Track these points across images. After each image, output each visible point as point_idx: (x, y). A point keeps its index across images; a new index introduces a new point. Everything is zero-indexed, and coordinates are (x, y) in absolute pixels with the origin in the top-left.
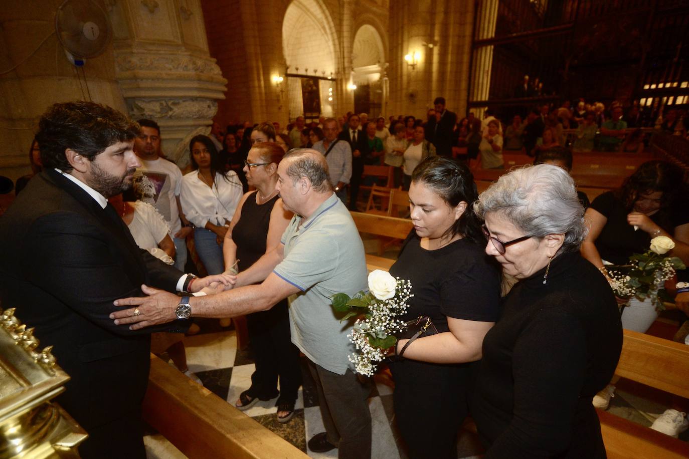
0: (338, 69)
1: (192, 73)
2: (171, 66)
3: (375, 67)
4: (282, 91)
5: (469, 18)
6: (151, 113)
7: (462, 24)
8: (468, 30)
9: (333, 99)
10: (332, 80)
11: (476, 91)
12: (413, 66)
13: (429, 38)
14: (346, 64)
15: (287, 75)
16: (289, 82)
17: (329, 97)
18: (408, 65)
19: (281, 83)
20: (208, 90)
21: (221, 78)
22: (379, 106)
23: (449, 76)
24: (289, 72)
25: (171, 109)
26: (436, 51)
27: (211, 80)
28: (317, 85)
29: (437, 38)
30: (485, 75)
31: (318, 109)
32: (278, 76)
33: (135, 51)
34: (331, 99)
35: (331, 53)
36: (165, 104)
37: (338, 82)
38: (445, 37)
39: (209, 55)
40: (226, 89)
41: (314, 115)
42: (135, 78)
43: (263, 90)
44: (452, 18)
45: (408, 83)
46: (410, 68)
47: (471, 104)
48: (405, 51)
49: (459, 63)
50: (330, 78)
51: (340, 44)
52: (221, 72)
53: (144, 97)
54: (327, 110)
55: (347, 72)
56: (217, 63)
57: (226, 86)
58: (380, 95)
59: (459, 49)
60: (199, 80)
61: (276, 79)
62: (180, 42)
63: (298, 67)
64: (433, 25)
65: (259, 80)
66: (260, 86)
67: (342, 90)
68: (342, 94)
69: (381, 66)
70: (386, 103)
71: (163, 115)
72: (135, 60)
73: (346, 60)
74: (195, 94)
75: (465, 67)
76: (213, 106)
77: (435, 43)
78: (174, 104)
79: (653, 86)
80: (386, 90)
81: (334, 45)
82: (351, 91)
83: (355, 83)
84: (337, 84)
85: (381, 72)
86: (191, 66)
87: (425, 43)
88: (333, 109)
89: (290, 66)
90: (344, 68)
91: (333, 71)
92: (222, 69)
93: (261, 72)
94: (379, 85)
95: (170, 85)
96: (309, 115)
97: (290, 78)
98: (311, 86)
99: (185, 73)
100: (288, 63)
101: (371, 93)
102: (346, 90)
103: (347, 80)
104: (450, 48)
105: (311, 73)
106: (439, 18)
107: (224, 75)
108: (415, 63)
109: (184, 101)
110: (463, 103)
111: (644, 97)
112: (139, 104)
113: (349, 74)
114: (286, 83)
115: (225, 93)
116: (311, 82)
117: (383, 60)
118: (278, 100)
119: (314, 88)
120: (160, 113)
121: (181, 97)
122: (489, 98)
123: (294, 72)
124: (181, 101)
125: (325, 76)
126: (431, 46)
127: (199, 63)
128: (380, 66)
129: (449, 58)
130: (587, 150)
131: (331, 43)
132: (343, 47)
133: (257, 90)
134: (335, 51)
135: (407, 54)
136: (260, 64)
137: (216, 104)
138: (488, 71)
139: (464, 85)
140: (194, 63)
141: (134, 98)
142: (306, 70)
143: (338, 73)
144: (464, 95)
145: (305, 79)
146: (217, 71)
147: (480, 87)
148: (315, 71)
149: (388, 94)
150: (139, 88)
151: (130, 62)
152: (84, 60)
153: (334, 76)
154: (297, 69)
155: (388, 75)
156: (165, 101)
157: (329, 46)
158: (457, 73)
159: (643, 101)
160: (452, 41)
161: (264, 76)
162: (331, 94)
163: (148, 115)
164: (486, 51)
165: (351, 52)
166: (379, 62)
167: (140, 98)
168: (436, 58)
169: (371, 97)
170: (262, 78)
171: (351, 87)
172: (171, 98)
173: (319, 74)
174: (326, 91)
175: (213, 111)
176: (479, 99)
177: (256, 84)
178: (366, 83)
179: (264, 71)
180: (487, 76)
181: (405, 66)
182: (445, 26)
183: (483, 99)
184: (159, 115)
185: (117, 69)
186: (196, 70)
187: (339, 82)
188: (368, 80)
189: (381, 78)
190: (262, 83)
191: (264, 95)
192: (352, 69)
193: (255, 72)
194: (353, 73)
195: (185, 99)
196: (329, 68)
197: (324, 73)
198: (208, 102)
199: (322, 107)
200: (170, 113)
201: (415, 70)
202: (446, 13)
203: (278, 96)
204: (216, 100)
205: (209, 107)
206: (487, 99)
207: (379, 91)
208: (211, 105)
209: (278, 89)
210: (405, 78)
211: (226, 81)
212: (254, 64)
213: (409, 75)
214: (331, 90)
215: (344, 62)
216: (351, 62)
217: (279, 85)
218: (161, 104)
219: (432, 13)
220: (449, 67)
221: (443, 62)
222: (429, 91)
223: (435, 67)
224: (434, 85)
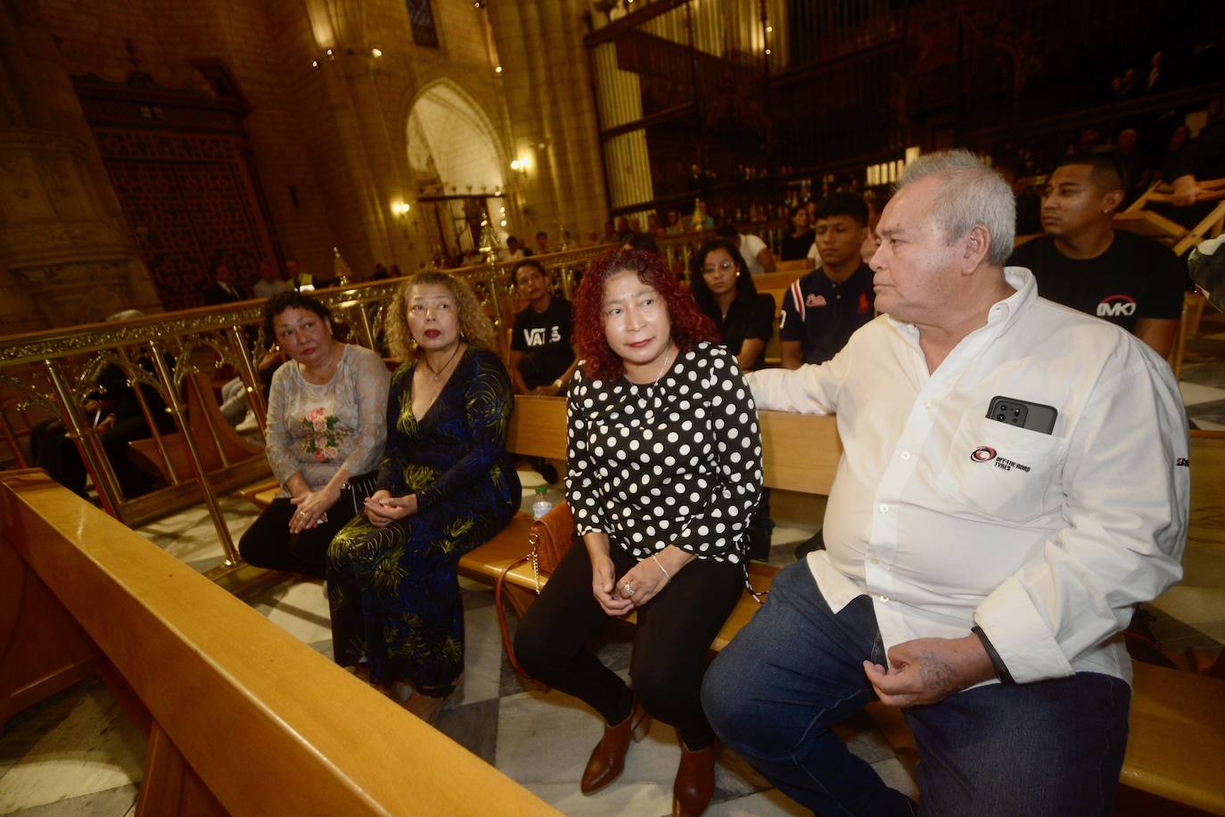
4: (415, 223)
5: (586, 104)
7: (578, 114)
8: (588, 120)
13: (537, 137)
15: (424, 200)
19: (408, 213)
23: (574, 180)
26: (551, 151)
29: (548, 136)
32: (401, 203)
37: (509, 198)
38: (558, 132)
43: (383, 226)
44: (564, 108)
49: (585, 162)
50: (498, 193)
59: (581, 145)
61: (397, 208)
64: (540, 120)
65: (375, 213)
66: (377, 221)
75: (595, 167)
77: (546, 142)
87: (532, 144)
91: (501, 184)
93: (377, 202)
104: (569, 145)
106: (546, 111)
108: (527, 169)
110: (603, 213)
118: (407, 236)
126: (542, 146)
129: (571, 158)
131: (491, 146)
133: (375, 227)
136: (374, 191)
139: (599, 189)
144: (601, 202)
147: (623, 189)
157: (490, 150)
158: (586, 175)
160: (570, 137)
161: (382, 207)
164: (620, 142)
168: (552, 161)
170: (379, 209)
177: (372, 218)
179: (381, 200)
182: (556, 118)
190: (381, 216)
191: (385, 234)
202: (554, 103)
203: (405, 231)
209: (406, 222)
212: (366, 193)
217: (406, 217)
219: (535, 106)
220: (573, 170)
221: (562, 164)
222: (553, 203)
223: (554, 171)
224: (558, 194)
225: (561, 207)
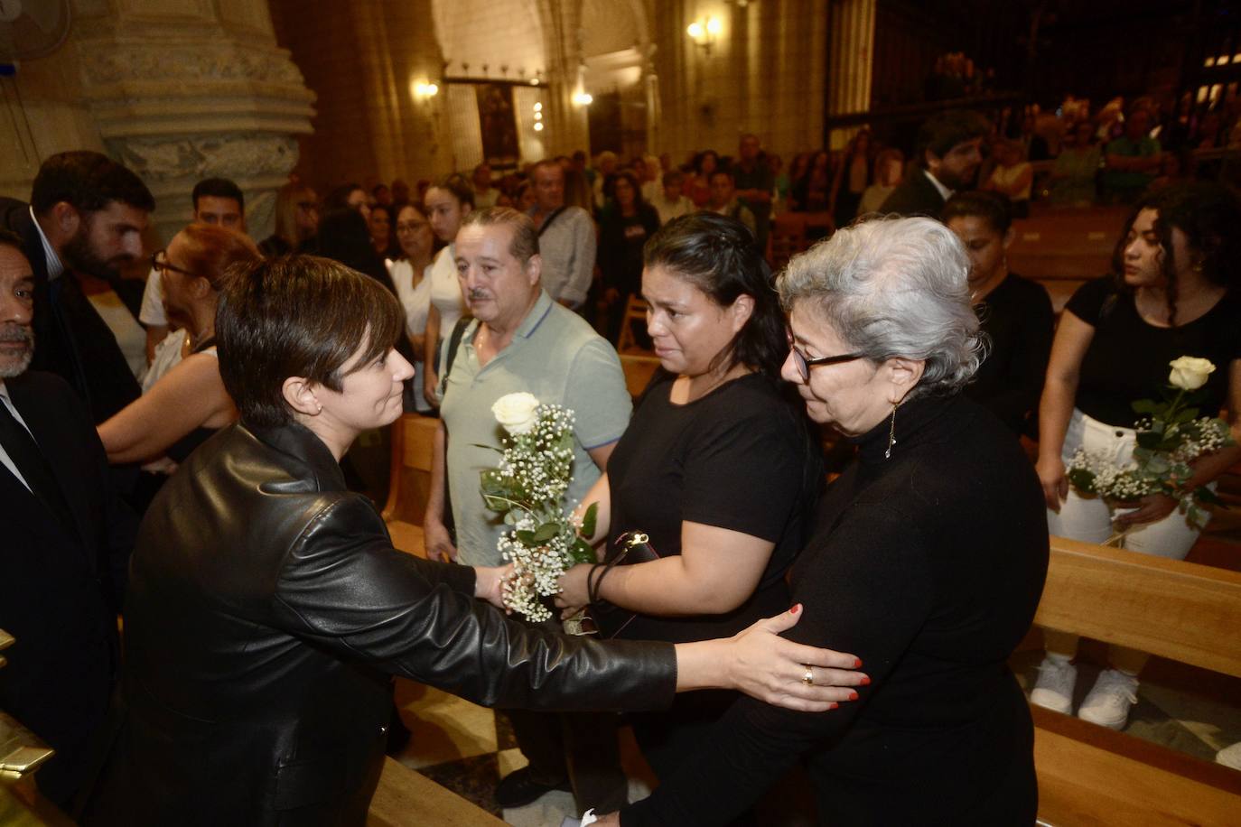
0: (552, 61)
1: (241, 81)
2: (197, 69)
3: (629, 55)
4: (436, 115)
6: (160, 169)
9: (545, 127)
10: (541, 86)
11: (841, 92)
12: (707, 47)
14: (569, 52)
15: (446, 81)
16: (451, 96)
17: (536, 121)
18: (696, 45)
19: (433, 99)
20: (276, 116)
21: (301, 89)
22: (640, 136)
23: (782, 65)
24: (450, 73)
25: (202, 159)
26: (754, 14)
27: (281, 96)
28: (508, 97)
30: (861, 56)
31: (513, 149)
32: (428, 83)
33: (121, 40)
34: (539, 127)
35: (534, 29)
36: (188, 148)
37: (552, 90)
39: (275, 42)
40: (312, 113)
41: (508, 161)
42: (125, 97)
43: (397, 115)
45: (699, 82)
46: (701, 51)
47: (833, 121)
48: (688, 16)
49: (802, 34)
50: (535, 82)
51: (552, 10)
52: (301, 78)
53: (145, 136)
54: (533, 150)
55: (570, 67)
56: (295, 59)
57: (314, 106)
58: (643, 113)
60: (258, 96)
61: (423, 89)
62: (213, 19)
63: (468, 61)
65: (387, 94)
66: (389, 107)
67: (561, 105)
68: (561, 113)
69: (642, 50)
70: (656, 129)
71: (187, 171)
72: (121, 60)
73: (568, 42)
74: (252, 124)
75: (817, 43)
76: (290, 148)
78: (208, 147)
79: (1223, 60)
80: (653, 103)
81: (541, 11)
82: (582, 108)
83: (588, 89)
84: (550, 95)
85: (641, 64)
86: (237, 68)
88: (546, 148)
89: (451, 61)
90: (564, 61)
91: (542, 68)
92: (303, 71)
93: (391, 76)
94: (639, 91)
95: (199, 108)
96: (495, 161)
97: (452, 87)
98: (496, 101)
99: (226, 81)
100: (447, 55)
101: (624, 111)
102: (571, 106)
103: (572, 84)
104: (783, 5)
105: (495, 74)
107: (309, 83)
108: (711, 39)
109: (227, 141)
110: (816, 120)
111: (1205, 84)
112: (136, 151)
113: (575, 71)
114: (443, 97)
115: (313, 121)
116: (497, 93)
117: (644, 38)
118: (429, 135)
119: (504, 105)
120: (179, 166)
121: (223, 133)
122: (871, 105)
123: (460, 73)
124: (222, 141)
125: (526, 77)
126: (743, 1)
127: (255, 60)
128: (639, 51)
129: (783, 26)
130: (1081, 204)
131: (533, 9)
132: (561, 16)
133: (384, 115)
134: (544, 26)
135: (692, 22)
136: (388, 61)
137: (296, 144)
138: (865, 51)
139: (816, 80)
140: (245, 61)
141: (123, 139)
142: (485, 68)
143: (551, 70)
144: (816, 101)
145: (483, 87)
146: (292, 76)
147: (851, 84)
148: (504, 69)
149: (659, 110)
150: (131, 118)
151: (111, 63)
152: (16, 64)
153: (543, 79)
154: (465, 67)
155: (656, 70)
156: (190, 143)
157: (530, 15)
158: (801, 56)
159: (1203, 92)
161: (397, 86)
162: (539, 116)
163: (157, 172)
165: (576, 25)
166: (636, 43)
167: (137, 138)
168: (753, 28)
169: (625, 119)
170: (393, 89)
171: (580, 98)
172: (200, 135)
173: (512, 76)
174: (530, 112)
175: (289, 159)
176: (849, 110)
177: (381, 101)
178: (611, 90)
179: (395, 72)
180: (865, 60)
181: (689, 48)
183: (859, 109)
184: (177, 172)
185: (86, 79)
186: (250, 74)
187: (555, 90)
188: (615, 82)
189: (643, 78)
190: (394, 99)
191: (398, 126)
192: (582, 62)
193: (378, 77)
194: (582, 69)
195: (230, 136)
196: (532, 62)
197: (522, 72)
198: (278, 142)
199: (522, 144)
200: (201, 167)
201: (712, 56)
203: (429, 125)
204: (294, 136)
205: (281, 150)
206: (866, 108)
207: (640, 105)
208: (286, 148)
209: (428, 112)
210: (691, 74)
211: (312, 96)
212: (375, 60)
213: (699, 68)
214: (538, 106)
215: (562, 47)
216: (578, 46)
217: (430, 103)
218: (181, 149)
220: (782, 46)
221: (768, 36)
222: (742, 98)
223: (753, 46)
224: (753, 84)
225: (754, 106)
